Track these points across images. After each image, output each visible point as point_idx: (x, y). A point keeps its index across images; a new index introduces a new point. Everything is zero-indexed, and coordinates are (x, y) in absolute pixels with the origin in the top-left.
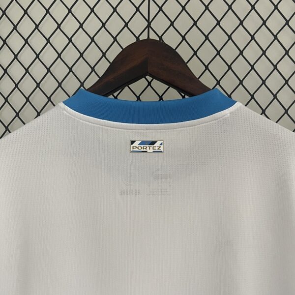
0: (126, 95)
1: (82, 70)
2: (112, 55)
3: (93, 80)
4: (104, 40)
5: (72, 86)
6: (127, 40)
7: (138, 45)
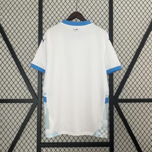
0: (74, 20)
1: (65, 15)
2: (69, 15)
3: (67, 17)
4: (68, 12)
5: (63, 18)
6: (72, 12)
7: (74, 13)
